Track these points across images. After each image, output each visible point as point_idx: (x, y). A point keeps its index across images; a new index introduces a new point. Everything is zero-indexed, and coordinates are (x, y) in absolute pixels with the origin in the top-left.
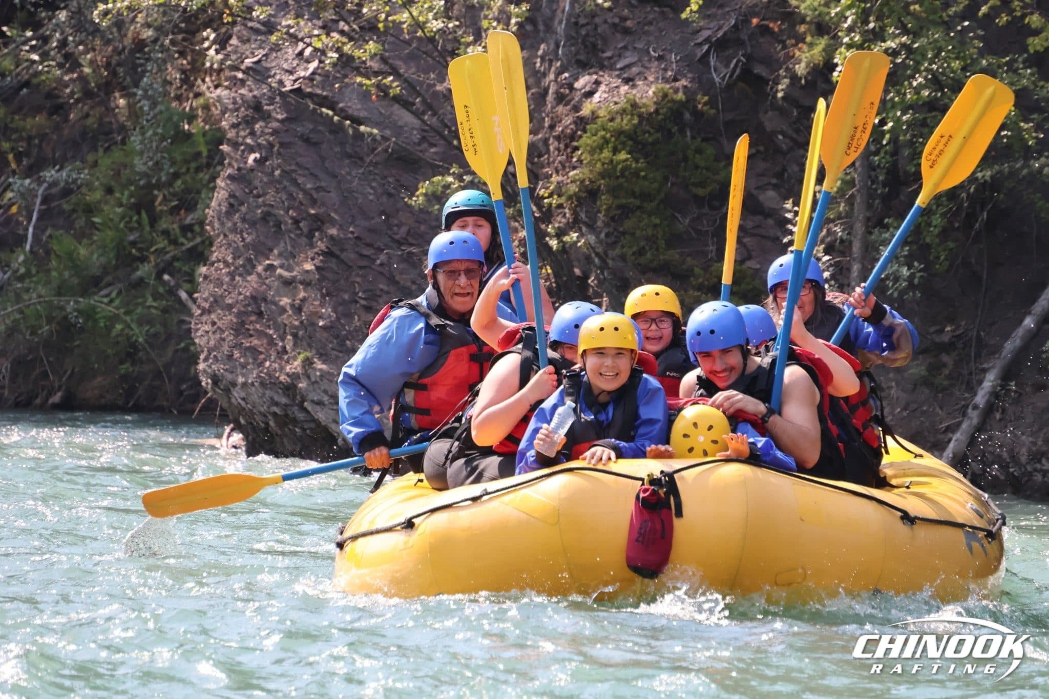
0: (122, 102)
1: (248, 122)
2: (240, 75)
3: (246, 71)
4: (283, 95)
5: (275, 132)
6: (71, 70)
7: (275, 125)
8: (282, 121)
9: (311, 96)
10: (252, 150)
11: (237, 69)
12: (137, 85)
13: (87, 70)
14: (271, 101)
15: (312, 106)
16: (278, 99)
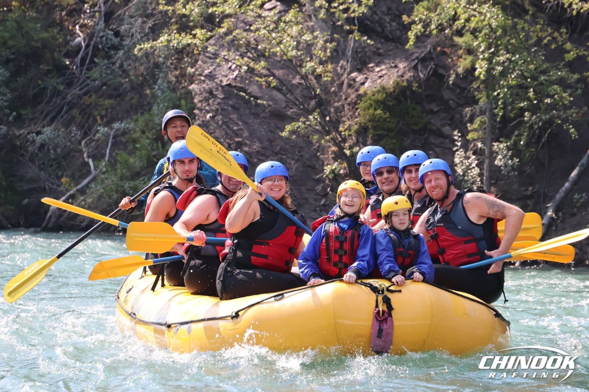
0: (148, 92)
1: (207, 100)
2: (203, 78)
3: (206, 76)
4: (222, 87)
5: (219, 104)
6: (126, 78)
7: (218, 100)
8: (222, 99)
9: (235, 87)
10: (208, 112)
11: (201, 75)
12: (155, 83)
13: (133, 78)
14: (217, 89)
15: (235, 92)
16: (220, 88)
